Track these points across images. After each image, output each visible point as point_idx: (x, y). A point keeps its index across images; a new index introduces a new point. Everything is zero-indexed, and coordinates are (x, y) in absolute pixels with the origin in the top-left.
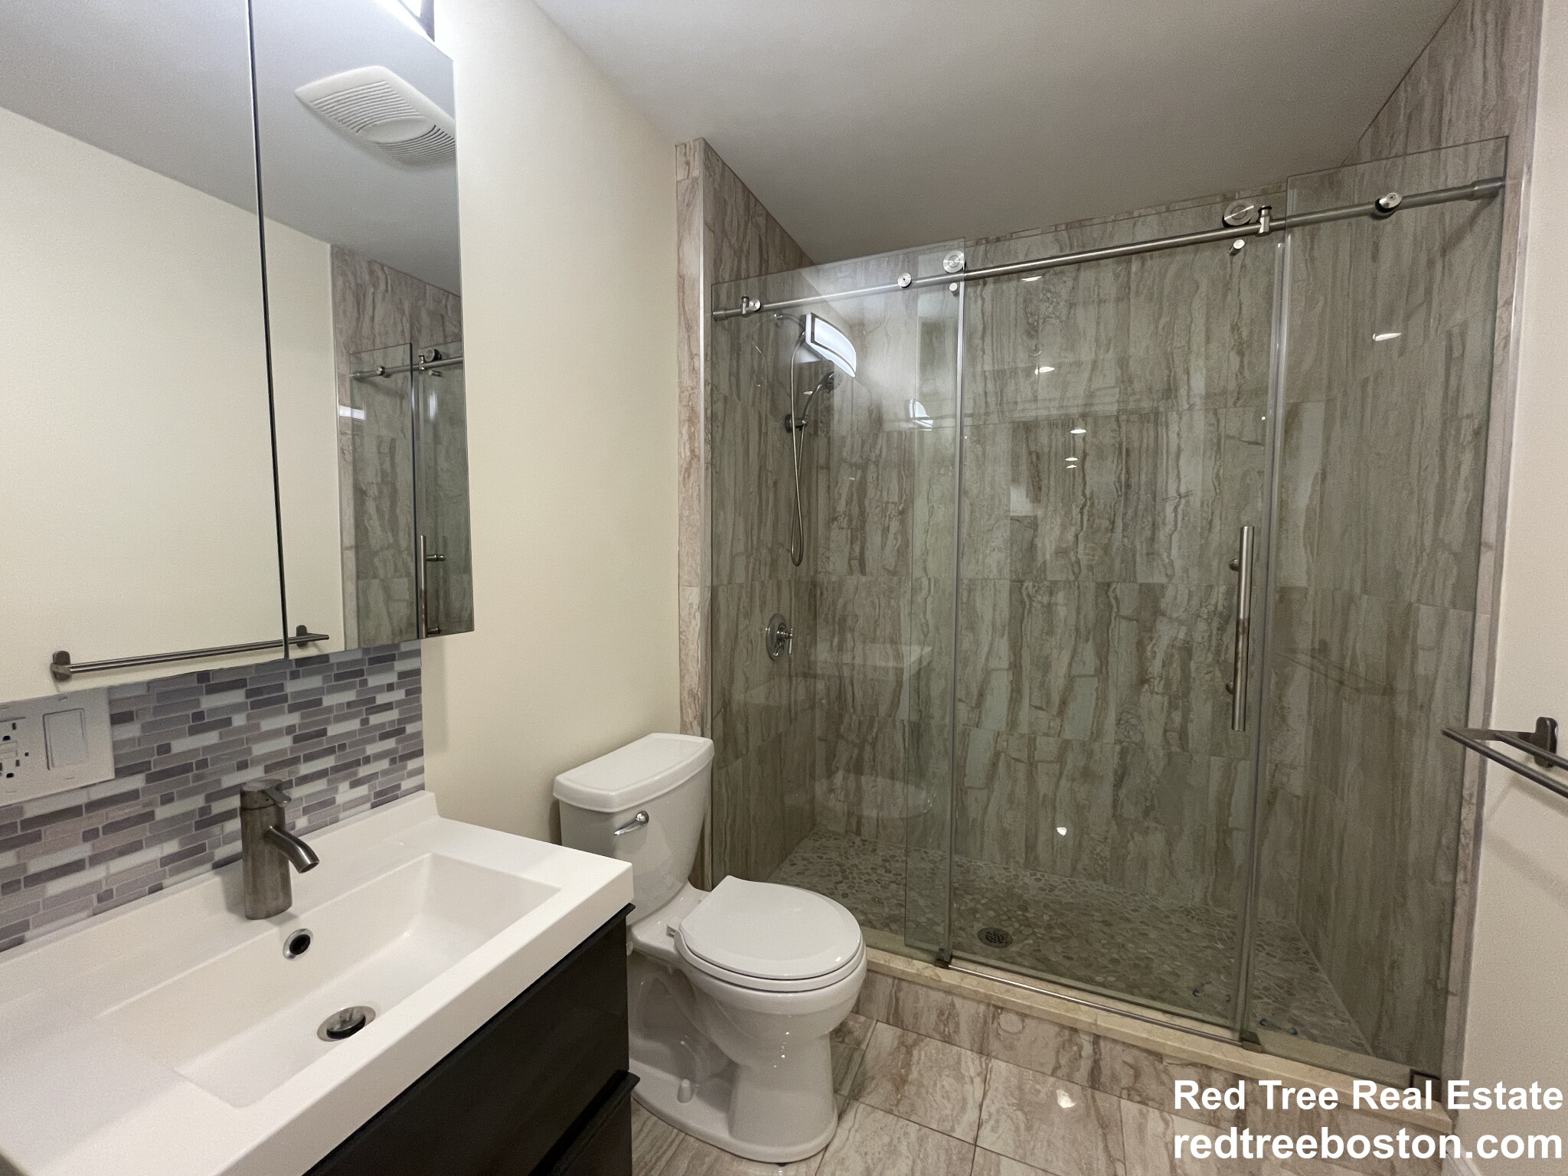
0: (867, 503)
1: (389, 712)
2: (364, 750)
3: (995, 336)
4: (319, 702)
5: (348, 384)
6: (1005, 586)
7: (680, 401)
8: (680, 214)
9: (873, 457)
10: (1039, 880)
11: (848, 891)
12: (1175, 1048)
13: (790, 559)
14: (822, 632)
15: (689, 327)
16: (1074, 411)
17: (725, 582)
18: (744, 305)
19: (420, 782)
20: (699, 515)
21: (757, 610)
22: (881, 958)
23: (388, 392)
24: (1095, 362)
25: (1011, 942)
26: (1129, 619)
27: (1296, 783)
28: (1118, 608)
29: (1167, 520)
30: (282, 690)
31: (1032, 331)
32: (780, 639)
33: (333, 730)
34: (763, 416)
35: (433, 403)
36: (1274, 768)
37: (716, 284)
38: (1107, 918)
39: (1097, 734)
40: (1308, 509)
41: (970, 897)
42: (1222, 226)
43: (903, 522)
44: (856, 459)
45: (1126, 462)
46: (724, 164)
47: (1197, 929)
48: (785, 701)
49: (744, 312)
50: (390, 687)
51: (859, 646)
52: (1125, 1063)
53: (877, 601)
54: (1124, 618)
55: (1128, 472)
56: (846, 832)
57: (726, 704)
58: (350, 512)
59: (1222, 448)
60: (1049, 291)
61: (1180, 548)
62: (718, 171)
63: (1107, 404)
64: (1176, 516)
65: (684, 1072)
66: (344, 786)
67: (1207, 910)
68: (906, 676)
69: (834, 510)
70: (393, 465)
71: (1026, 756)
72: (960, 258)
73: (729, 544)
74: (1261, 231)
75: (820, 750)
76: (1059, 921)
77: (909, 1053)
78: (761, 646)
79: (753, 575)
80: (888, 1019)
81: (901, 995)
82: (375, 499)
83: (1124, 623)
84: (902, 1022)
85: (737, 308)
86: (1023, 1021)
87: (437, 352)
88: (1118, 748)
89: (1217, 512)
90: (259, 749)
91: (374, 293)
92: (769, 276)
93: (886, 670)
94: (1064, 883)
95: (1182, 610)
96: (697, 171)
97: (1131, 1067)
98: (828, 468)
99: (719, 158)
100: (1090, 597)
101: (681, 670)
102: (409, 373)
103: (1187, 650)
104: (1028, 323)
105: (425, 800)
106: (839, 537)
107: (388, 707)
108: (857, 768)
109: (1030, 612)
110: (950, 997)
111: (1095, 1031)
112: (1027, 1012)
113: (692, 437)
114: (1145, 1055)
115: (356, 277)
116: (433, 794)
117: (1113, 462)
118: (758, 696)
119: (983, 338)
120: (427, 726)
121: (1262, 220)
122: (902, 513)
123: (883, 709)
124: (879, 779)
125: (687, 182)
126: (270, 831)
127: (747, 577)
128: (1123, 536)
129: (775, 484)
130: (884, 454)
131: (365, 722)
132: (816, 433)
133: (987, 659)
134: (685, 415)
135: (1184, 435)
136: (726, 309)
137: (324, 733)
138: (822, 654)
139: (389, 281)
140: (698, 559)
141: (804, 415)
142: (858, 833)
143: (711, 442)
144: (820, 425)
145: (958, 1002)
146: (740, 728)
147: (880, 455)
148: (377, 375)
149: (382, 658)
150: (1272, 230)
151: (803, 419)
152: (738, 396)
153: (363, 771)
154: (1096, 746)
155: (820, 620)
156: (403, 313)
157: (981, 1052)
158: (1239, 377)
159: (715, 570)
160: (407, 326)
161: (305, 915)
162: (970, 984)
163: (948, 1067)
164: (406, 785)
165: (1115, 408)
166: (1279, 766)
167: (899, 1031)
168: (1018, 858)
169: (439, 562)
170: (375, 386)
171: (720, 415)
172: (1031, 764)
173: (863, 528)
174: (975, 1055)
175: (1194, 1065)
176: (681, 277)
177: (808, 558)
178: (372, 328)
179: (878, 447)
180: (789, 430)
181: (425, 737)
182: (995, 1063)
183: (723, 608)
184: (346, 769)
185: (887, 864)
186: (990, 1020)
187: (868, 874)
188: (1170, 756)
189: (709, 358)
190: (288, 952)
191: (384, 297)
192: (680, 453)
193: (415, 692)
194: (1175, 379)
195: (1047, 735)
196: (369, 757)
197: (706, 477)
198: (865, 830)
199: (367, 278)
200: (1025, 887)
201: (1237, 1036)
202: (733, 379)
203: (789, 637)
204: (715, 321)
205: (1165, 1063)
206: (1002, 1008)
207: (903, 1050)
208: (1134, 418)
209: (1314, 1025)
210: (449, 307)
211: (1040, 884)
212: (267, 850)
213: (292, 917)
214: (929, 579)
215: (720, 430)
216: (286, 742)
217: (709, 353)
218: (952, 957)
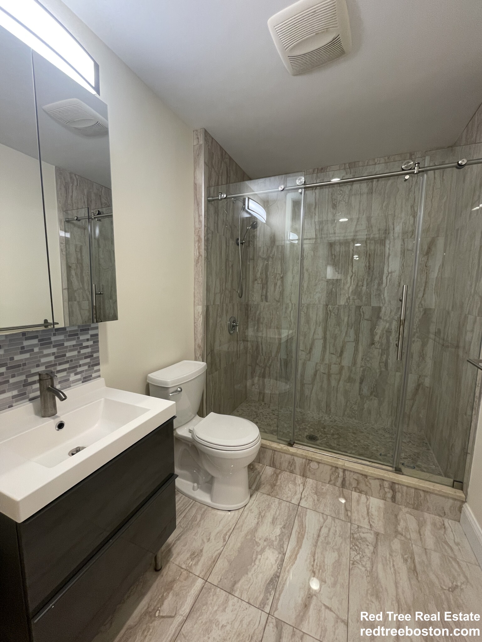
0: (268, 273)
1: (87, 349)
2: (79, 362)
3: (320, 208)
4: (63, 344)
5: (63, 223)
6: (321, 307)
7: (195, 234)
8: (195, 159)
9: (271, 255)
10: (331, 418)
11: (258, 421)
12: (372, 473)
13: (238, 295)
14: (251, 324)
15: (198, 204)
16: (350, 238)
17: (212, 304)
18: (220, 196)
19: (99, 375)
20: (202, 278)
21: (224, 315)
22: (267, 443)
23: (79, 227)
24: (358, 219)
25: (318, 440)
26: (367, 320)
27: (427, 382)
28: (364, 316)
29: (384, 282)
30: (51, 340)
31: (334, 206)
32: (233, 326)
33: (68, 355)
34: (227, 238)
35: (97, 231)
36: (419, 377)
37: (209, 187)
38: (355, 431)
39: (354, 363)
40: (437, 278)
41: (304, 424)
42: (401, 170)
43: (282, 282)
44: (265, 256)
45: (369, 259)
46: (212, 138)
47: (387, 435)
48: (235, 350)
49: (220, 198)
50: (88, 340)
51: (265, 329)
52: (354, 478)
53: (272, 312)
54: (366, 319)
55: (369, 263)
56: (259, 400)
57: (212, 351)
58: (65, 275)
59: (406, 254)
60: (341, 190)
61: (388, 293)
62: (210, 141)
63: (362, 235)
64: (387, 281)
65: (195, 480)
66: (72, 375)
67: (392, 429)
68: (282, 341)
69: (256, 276)
70: (81, 256)
71: (327, 372)
72: (303, 179)
73: (214, 289)
74: (415, 172)
75: (249, 369)
76: (337, 432)
77: (277, 476)
78: (226, 329)
79: (223, 302)
80: (270, 465)
81: (275, 456)
82: (75, 270)
83: (366, 321)
84: (275, 466)
85: (217, 197)
86: (319, 465)
87: (99, 211)
88: (362, 369)
89: (402, 280)
90: (43, 360)
91: (72, 186)
92: (231, 185)
93: (275, 339)
94: (340, 419)
95: (388, 317)
96: (202, 142)
97: (356, 480)
98: (254, 259)
99: (210, 136)
100: (353, 311)
101: (195, 337)
102: (88, 220)
103: (389, 331)
104: (333, 203)
105: (101, 380)
106: (257, 286)
107: (87, 347)
108: (264, 376)
109: (330, 317)
110: (293, 457)
111: (344, 468)
112: (320, 461)
113: (199, 248)
114: (361, 476)
115: (65, 180)
116: (103, 379)
117: (364, 259)
118: (225, 348)
119: (315, 208)
120: (101, 354)
121: (416, 168)
122: (282, 278)
123: (273, 354)
124: (271, 380)
125: (198, 146)
126: (49, 388)
127: (220, 302)
128: (367, 288)
129: (232, 266)
130: (275, 254)
131: (79, 352)
132: (249, 246)
133: (313, 335)
134: (197, 239)
135: (391, 249)
136: (213, 197)
137: (65, 355)
138: (250, 332)
139: (78, 181)
140: (202, 295)
141: (244, 238)
142: (263, 401)
143: (207, 249)
144: (251, 242)
145: (296, 458)
146: (218, 360)
147: (274, 255)
148: (74, 220)
149: (85, 329)
150: (419, 172)
151: (243, 240)
152: (218, 231)
153: (79, 370)
154: (354, 368)
155: (250, 319)
156: (84, 194)
157: (303, 476)
158: (413, 226)
159: (208, 299)
160: (86, 200)
161: (62, 416)
162: (300, 452)
163: (291, 481)
164: (94, 375)
165: (365, 237)
166: (421, 376)
167: (274, 469)
168: (323, 410)
169: (101, 295)
170: (73, 223)
171: (210, 238)
172: (329, 375)
173: (267, 283)
174: (301, 477)
175: (378, 479)
176: (195, 184)
177: (245, 295)
178: (72, 200)
179: (273, 251)
180: (238, 245)
181: (100, 358)
182: (308, 479)
183: (211, 313)
184: (73, 369)
185: (274, 412)
186: (307, 465)
187: (266, 415)
188: (381, 372)
189: (206, 217)
190: (57, 428)
191: (76, 189)
192: (194, 254)
193: (96, 342)
194: (388, 226)
195: (335, 364)
196: (81, 365)
197: (205, 263)
198: (265, 399)
199: (69, 180)
200: (325, 421)
201: (394, 469)
202: (216, 225)
203: (237, 325)
204: (209, 202)
205: (368, 479)
206: (311, 460)
207: (275, 475)
208: (373, 242)
209: (425, 468)
210: (103, 192)
211: (331, 420)
212: (48, 394)
213: (58, 417)
214: (292, 304)
215: (210, 245)
216: (52, 358)
217: (206, 215)
218: (294, 443)
